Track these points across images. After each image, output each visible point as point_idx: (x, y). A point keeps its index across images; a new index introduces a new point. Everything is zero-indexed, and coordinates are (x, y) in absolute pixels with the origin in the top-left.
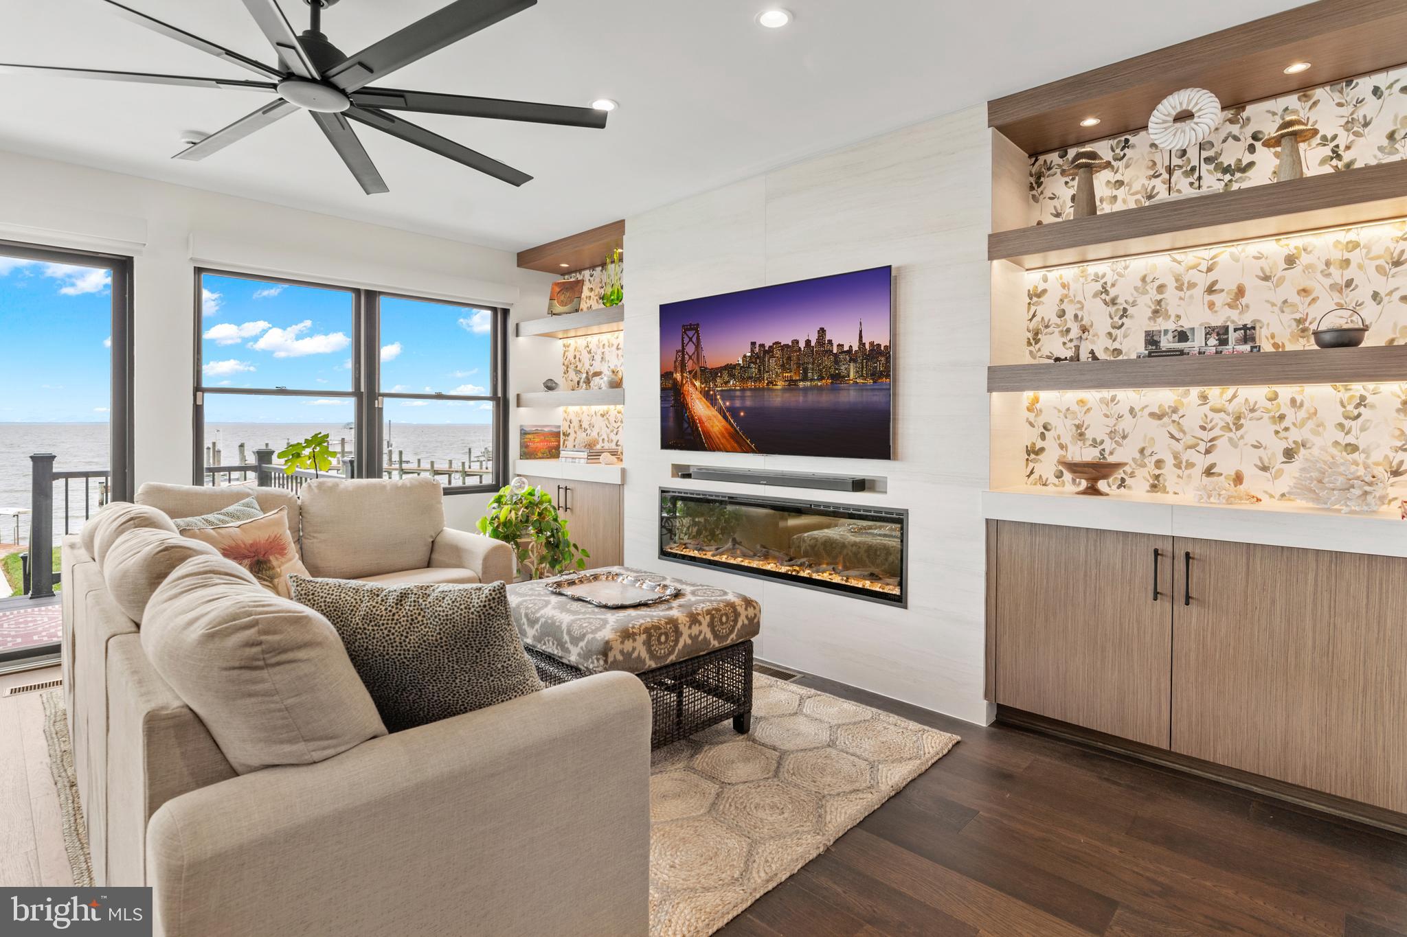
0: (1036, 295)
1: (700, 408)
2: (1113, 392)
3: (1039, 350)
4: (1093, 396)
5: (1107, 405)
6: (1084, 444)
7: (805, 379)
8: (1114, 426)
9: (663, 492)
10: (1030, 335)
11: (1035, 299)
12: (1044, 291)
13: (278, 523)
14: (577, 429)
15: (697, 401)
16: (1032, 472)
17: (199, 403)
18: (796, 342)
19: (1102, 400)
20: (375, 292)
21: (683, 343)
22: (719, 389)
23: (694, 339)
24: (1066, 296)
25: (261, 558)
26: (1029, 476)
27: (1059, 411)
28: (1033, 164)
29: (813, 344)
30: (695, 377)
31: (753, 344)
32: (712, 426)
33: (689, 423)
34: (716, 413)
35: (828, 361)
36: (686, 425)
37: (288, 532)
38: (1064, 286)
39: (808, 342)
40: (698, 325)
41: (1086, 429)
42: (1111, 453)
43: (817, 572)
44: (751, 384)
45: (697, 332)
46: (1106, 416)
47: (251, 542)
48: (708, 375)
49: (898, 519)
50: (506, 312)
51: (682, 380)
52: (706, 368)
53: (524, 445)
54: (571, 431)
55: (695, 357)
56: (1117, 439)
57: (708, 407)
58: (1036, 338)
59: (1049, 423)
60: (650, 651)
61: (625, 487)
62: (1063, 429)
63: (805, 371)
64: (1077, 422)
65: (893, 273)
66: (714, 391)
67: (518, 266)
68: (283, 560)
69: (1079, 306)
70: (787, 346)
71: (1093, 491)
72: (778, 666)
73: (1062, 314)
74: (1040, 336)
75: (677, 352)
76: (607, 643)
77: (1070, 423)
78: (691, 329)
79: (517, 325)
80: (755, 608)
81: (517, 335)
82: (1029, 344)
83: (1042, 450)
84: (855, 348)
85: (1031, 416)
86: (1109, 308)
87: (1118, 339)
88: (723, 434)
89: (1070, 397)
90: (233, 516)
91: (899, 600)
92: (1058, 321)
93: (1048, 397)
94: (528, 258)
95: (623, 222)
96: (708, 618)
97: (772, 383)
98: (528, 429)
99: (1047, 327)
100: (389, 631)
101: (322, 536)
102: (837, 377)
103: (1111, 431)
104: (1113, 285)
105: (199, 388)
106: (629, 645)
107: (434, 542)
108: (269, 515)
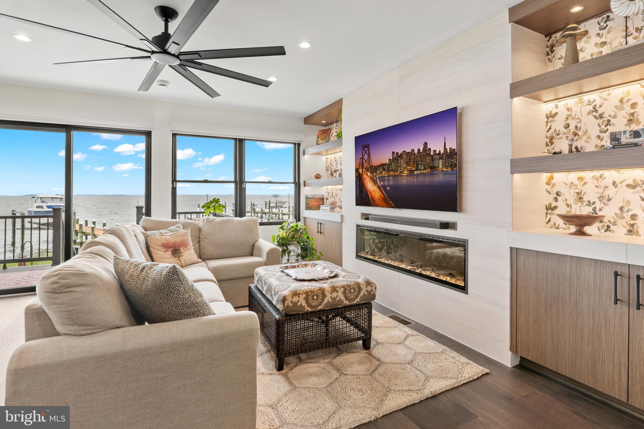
0: (551, 116)
1: (370, 186)
2: (601, 172)
3: (553, 148)
4: (588, 175)
5: (597, 180)
6: (582, 204)
7: (417, 169)
8: (602, 193)
9: (357, 226)
10: (548, 140)
11: (550, 119)
12: (556, 114)
13: (186, 234)
14: (331, 196)
15: (369, 182)
16: (549, 221)
17: (175, 186)
18: (413, 150)
19: (594, 177)
20: (243, 139)
21: (363, 154)
22: (378, 176)
23: (367, 152)
24: (570, 115)
25: (177, 248)
26: (547, 223)
27: (566, 184)
28: (549, 41)
29: (421, 151)
30: (368, 170)
31: (393, 153)
32: (375, 195)
33: (365, 194)
34: (376, 188)
35: (428, 159)
36: (364, 195)
37: (190, 238)
38: (568, 109)
39: (419, 150)
40: (369, 145)
41: (583, 195)
42: (600, 210)
43: (424, 270)
44: (392, 173)
45: (369, 148)
46: (597, 187)
47: (174, 241)
48: (373, 169)
49: (463, 244)
50: (299, 144)
51: (362, 172)
52: (372, 166)
53: (307, 204)
54: (329, 197)
55: (368, 161)
56: (604, 201)
57: (373, 185)
58: (551, 141)
59: (560, 192)
60: (307, 302)
61: (343, 224)
62: (569, 195)
63: (418, 165)
64: (577, 191)
65: (458, 111)
66: (376, 177)
67: (305, 124)
68: (186, 249)
69: (578, 121)
70: (409, 153)
71: (580, 233)
72: (405, 317)
73: (567, 126)
74: (554, 140)
75: (360, 159)
76: (285, 297)
77: (573, 191)
78: (366, 147)
79: (304, 150)
80: (372, 286)
81: (304, 155)
82: (547, 145)
83: (556, 207)
84: (442, 152)
85: (549, 188)
86: (598, 121)
87: (604, 139)
88: (380, 198)
89: (573, 176)
90: (171, 231)
91: (464, 289)
92: (565, 130)
93: (559, 177)
94: (308, 120)
95: (342, 99)
96: (342, 289)
97: (402, 172)
98: (308, 196)
99: (558, 134)
100: (136, 282)
101: (207, 241)
102: (433, 168)
103: (600, 197)
104: (600, 106)
105: (174, 180)
106: (295, 299)
107: (253, 245)
108: (183, 231)
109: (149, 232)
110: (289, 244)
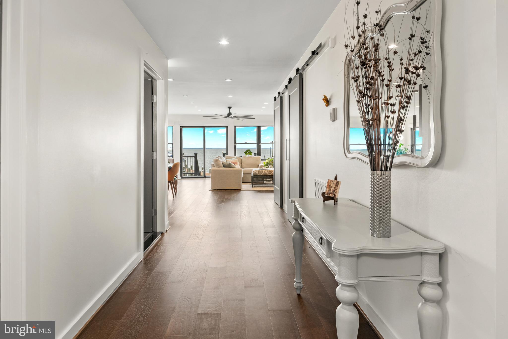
13: (237, 160)
17: (235, 145)
20: (260, 126)
25: (234, 164)
37: (238, 162)
47: (233, 162)
60: (258, 173)
68: (237, 164)
90: (233, 159)
96: (267, 171)
101: (243, 163)
105: (235, 143)
106: (256, 172)
107: (258, 165)
108: (236, 159)
109: (227, 159)
110: (269, 165)
